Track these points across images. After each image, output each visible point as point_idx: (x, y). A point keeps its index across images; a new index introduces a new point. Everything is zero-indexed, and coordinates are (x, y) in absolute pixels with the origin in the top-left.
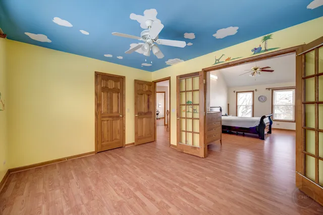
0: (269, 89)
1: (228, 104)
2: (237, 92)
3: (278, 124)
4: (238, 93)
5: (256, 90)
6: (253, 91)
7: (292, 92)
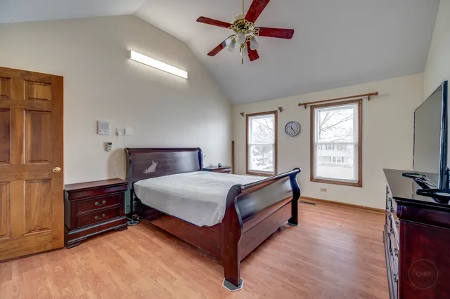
0: (305, 105)
1: (233, 142)
2: (248, 115)
3: (324, 190)
4: (250, 118)
5: (281, 109)
6: (275, 112)
7: (352, 110)
